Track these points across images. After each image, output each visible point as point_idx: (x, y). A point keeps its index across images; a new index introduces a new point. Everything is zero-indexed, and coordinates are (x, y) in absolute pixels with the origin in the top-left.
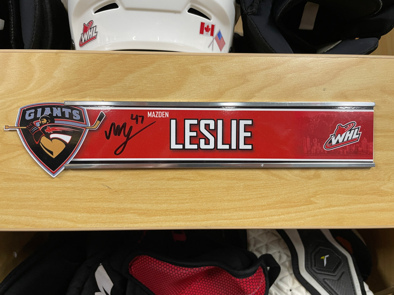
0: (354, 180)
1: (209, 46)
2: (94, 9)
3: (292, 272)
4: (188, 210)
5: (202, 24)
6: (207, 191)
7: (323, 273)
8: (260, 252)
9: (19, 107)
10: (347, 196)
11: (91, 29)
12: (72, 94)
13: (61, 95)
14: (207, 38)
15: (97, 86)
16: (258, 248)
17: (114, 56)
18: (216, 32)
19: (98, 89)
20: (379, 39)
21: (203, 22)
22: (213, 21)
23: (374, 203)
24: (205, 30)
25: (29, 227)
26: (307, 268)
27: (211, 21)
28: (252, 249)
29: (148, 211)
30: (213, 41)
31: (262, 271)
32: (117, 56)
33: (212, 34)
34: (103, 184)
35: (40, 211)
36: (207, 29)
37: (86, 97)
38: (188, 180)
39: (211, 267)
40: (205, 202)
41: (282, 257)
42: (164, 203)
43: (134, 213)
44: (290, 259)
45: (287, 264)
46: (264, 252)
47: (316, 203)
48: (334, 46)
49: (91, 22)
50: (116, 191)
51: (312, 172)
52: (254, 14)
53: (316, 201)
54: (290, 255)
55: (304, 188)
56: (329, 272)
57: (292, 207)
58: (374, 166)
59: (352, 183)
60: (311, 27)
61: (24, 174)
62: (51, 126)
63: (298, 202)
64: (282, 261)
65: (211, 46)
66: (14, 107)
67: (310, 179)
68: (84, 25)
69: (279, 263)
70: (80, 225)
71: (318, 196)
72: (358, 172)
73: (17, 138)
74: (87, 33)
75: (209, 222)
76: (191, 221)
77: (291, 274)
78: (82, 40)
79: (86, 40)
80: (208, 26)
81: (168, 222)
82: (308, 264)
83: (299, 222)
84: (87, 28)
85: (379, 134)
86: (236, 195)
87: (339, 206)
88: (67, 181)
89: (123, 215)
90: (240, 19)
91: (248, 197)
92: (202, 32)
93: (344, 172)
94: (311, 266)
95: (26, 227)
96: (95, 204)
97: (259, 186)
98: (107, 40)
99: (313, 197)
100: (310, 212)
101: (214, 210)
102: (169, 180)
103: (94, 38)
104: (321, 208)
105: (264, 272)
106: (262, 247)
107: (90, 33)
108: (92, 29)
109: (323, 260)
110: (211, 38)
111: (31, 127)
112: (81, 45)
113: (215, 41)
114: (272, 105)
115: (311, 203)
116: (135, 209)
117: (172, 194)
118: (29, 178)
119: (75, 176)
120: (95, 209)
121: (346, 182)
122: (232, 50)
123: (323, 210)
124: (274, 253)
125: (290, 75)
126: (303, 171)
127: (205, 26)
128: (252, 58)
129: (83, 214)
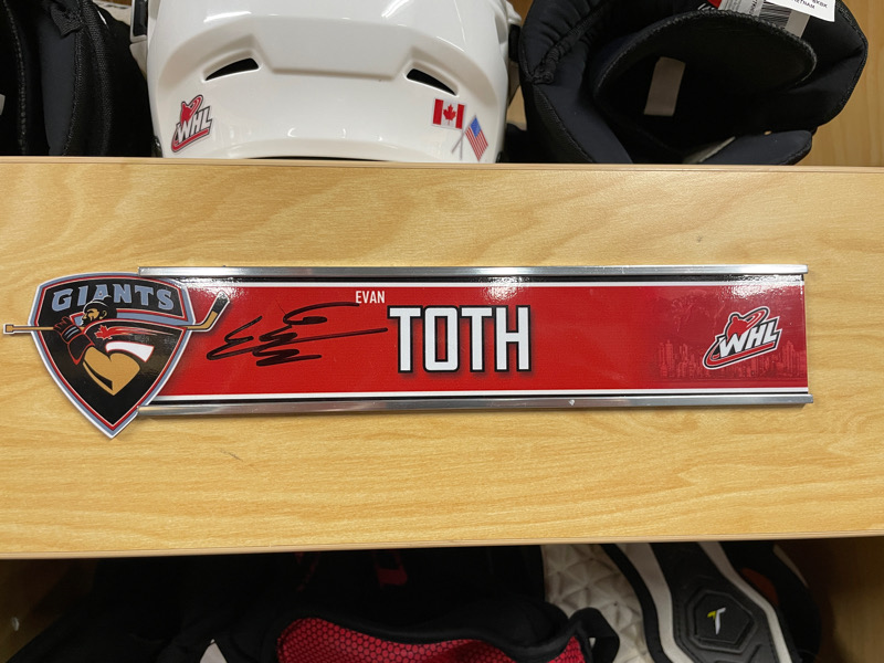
0: (770, 432)
1: (453, 151)
2: (205, 72)
3: (645, 648)
4: (412, 505)
5: (439, 103)
6: (453, 461)
7: (714, 648)
8: (573, 605)
9: (37, 281)
10: (757, 468)
11: (197, 113)
12: (155, 251)
13: (132, 255)
14: (448, 132)
15: (211, 235)
16: (569, 596)
17: (248, 170)
18: (467, 121)
19: (214, 242)
20: (813, 133)
21: (440, 98)
22: (462, 97)
23: (814, 481)
24: (443, 117)
25: (55, 549)
26: (677, 637)
27: (458, 96)
28: (554, 598)
29: (324, 507)
30: (461, 139)
31: (579, 647)
32: (255, 170)
33: (459, 125)
34: (221, 450)
35: (80, 513)
36: (449, 115)
37: (186, 259)
38: (410, 436)
39: (465, 642)
40: (448, 485)
41: (621, 615)
42: (358, 490)
43: (293, 513)
44: (640, 619)
45: (634, 630)
46: (582, 605)
47: (690, 484)
48: (719, 148)
49: (198, 99)
50: (251, 465)
51: (680, 416)
52: (546, 82)
53: (690, 480)
54: (639, 609)
55: (664, 451)
56: (726, 645)
57: (638, 493)
58: (810, 401)
59: (766, 438)
60: (669, 110)
61: (46, 429)
62: (109, 325)
63: (651, 483)
64: (623, 625)
65: (458, 149)
66: (26, 281)
67: (677, 431)
68: (184, 105)
69: (617, 629)
70: (171, 544)
71: (695, 469)
72: (778, 414)
73: (32, 350)
74: (190, 122)
75: (457, 531)
76: (419, 528)
77: (643, 654)
78: (177, 137)
79: (187, 136)
80: (450, 108)
81: (367, 531)
82: (679, 630)
83: (655, 526)
84: (189, 111)
85: (818, 332)
86: (516, 470)
87: (740, 489)
88: (142, 443)
89: (266, 519)
90: (519, 92)
91: (542, 473)
92: (437, 120)
93: (749, 415)
94: (688, 634)
95: (49, 549)
96: (204, 494)
97: (566, 450)
98: (232, 136)
99: (683, 470)
100: (677, 504)
101: (468, 504)
102: (369, 437)
103: (206, 132)
104: (701, 495)
105: (583, 649)
106: (576, 593)
107: (196, 122)
108: (200, 114)
109: (712, 620)
110: (458, 132)
111: (64, 327)
112: (176, 147)
113: (465, 139)
114: (590, 273)
115: (681, 484)
116: (295, 505)
117: (375, 469)
118: (56, 438)
119: (159, 434)
120: (204, 505)
121: (753, 437)
122: (503, 157)
123: (706, 498)
124: (605, 608)
125: (627, 210)
126: (661, 413)
127: (445, 107)
128: (545, 173)
129: (176, 518)
